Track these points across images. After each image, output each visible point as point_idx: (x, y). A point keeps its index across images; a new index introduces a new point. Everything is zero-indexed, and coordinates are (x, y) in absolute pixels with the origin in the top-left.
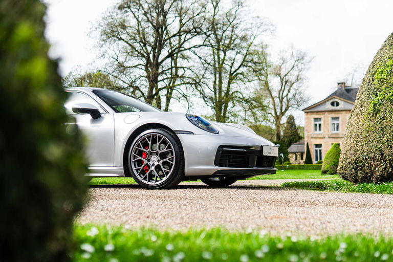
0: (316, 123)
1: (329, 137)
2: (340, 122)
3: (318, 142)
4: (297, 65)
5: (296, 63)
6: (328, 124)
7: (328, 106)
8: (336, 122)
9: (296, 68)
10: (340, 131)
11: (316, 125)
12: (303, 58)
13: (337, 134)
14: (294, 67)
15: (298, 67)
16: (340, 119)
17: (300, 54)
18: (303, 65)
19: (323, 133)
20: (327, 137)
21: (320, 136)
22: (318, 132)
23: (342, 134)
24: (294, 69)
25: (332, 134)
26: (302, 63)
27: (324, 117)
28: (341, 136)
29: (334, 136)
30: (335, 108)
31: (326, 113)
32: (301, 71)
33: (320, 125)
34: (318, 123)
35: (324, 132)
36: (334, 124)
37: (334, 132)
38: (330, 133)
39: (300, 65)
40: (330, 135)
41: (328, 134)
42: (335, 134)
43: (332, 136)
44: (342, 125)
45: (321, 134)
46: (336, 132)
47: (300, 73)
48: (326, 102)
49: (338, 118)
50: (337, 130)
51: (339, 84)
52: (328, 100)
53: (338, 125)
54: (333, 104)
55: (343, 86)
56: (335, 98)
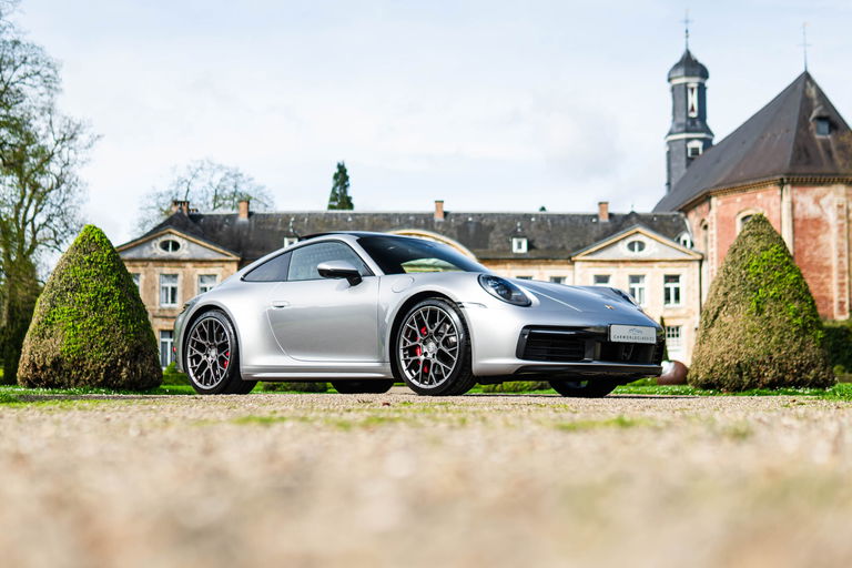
1: (155, 316)
2: (178, 285)
6: (154, 288)
7: (156, 249)
8: (169, 285)
10: (178, 305)
13: (172, 310)
16: (180, 278)
27: (146, 273)
29: (166, 313)
30: (170, 253)
31: (151, 264)
36: (167, 288)
37: (165, 306)
38: (158, 307)
40: (157, 312)
41: (153, 310)
42: (169, 309)
43: (161, 314)
44: (183, 291)
46: (169, 305)
48: (151, 240)
49: (175, 276)
50: (173, 300)
51: (176, 203)
52: (156, 238)
53: (174, 290)
54: (165, 246)
55: (185, 208)
56: (170, 233)
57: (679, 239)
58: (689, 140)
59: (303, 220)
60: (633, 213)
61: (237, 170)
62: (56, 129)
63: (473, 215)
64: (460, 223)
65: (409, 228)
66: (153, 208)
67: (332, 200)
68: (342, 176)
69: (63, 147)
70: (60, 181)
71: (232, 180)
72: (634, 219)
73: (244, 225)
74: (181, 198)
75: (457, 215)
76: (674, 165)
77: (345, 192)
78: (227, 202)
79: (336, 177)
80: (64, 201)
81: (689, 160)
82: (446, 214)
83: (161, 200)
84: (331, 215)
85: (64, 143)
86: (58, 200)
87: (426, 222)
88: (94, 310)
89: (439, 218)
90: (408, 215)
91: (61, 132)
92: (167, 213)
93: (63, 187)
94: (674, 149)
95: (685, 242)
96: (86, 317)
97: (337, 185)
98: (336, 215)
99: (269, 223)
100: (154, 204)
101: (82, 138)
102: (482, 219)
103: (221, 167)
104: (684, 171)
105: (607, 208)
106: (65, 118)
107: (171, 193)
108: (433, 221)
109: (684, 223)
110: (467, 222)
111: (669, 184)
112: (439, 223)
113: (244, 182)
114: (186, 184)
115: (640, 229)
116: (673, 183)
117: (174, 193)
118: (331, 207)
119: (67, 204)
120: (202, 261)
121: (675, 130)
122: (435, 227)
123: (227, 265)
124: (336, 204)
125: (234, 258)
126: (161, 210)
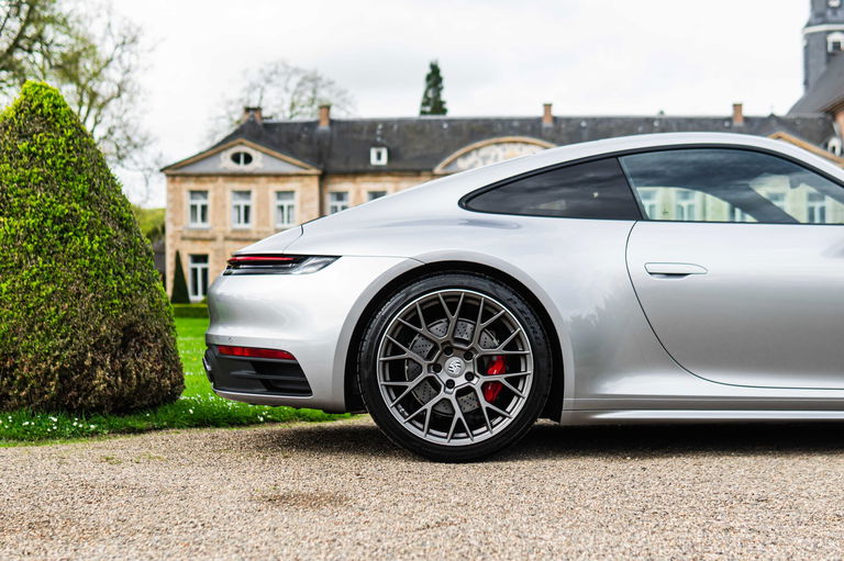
0: (194, 202)
1: (226, 239)
2: (252, 202)
3: (199, 249)
4: (120, 57)
5: (119, 51)
6: (224, 206)
7: (225, 162)
8: (243, 203)
9: (115, 63)
10: (252, 225)
11: (194, 208)
12: (134, 40)
13: (247, 231)
14: (111, 60)
15: (121, 62)
16: (254, 195)
17: (129, 29)
18: (133, 57)
19: (211, 228)
20: (220, 237)
21: (203, 235)
22: (199, 224)
23: (259, 233)
24: (111, 64)
25: (235, 231)
26: (132, 53)
27: (215, 189)
28: (254, 236)
29: (239, 236)
30: (242, 167)
31: (221, 180)
32: (128, 71)
33: (204, 208)
34: (199, 202)
35: (216, 225)
36: (238, 207)
37: (238, 226)
38: (229, 228)
39: (125, 56)
40: (228, 234)
41: (223, 232)
42: (242, 231)
43: (234, 236)
44: (258, 210)
45: (207, 231)
46: (243, 225)
47: (127, 76)
48: (220, 152)
49: (247, 194)
50: (247, 220)
51: (248, 110)
52: (225, 149)
53: (247, 209)
54: (236, 158)
55: (257, 115)
56: (241, 144)
57: (826, 146)
58: (830, 32)
59: (392, 127)
60: (772, 116)
61: (315, 73)
62: (115, 32)
63: (586, 119)
64: (571, 129)
65: (513, 135)
66: (224, 117)
67: (424, 104)
68: (435, 78)
69: (123, 51)
70: (121, 89)
71: (310, 85)
72: (774, 122)
73: (324, 134)
74: (254, 104)
75: (568, 120)
76: (812, 61)
77: (439, 95)
78: (305, 110)
79: (429, 78)
80: (126, 111)
81: (830, 56)
82: (555, 119)
83: (232, 108)
84: (424, 121)
85: (125, 47)
86: (119, 109)
87: (533, 128)
88: (38, 251)
89: (547, 124)
90: (511, 120)
91: (120, 34)
92: (238, 122)
93: (124, 96)
94: (812, 43)
95: (834, 149)
96: (20, 266)
97: (429, 87)
98: (429, 121)
99: (355, 131)
100: (223, 113)
101: (144, 42)
102: (597, 124)
103: (297, 71)
104: (823, 68)
105: (741, 110)
106: (125, 18)
107: (241, 100)
108: (540, 128)
109: (832, 127)
110: (580, 127)
111: (806, 83)
112: (547, 129)
113: (323, 86)
114: (258, 90)
115: (782, 134)
116: (811, 82)
117: (246, 100)
118: (423, 113)
119: (129, 114)
120: (278, 176)
121: (814, 21)
122: (544, 133)
123: (307, 180)
124: (428, 109)
125: (314, 171)
126: (231, 119)
